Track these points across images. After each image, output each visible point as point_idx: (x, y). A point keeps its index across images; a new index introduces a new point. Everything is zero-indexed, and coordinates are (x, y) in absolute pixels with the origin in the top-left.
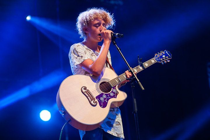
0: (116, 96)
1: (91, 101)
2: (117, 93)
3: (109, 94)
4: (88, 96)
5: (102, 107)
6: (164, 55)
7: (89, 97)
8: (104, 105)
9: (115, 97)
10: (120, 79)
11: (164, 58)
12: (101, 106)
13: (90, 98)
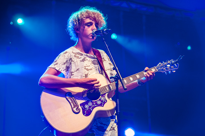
0: (104, 105)
1: (73, 108)
2: (106, 101)
3: (96, 102)
4: (71, 102)
5: (85, 115)
6: (169, 64)
7: (72, 104)
8: (87, 113)
9: (102, 105)
10: (111, 87)
11: (168, 68)
12: (84, 113)
13: (74, 104)
